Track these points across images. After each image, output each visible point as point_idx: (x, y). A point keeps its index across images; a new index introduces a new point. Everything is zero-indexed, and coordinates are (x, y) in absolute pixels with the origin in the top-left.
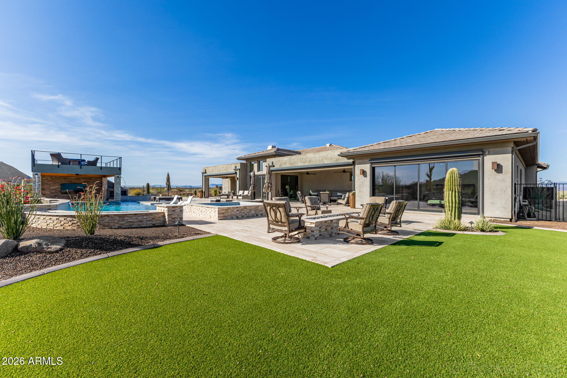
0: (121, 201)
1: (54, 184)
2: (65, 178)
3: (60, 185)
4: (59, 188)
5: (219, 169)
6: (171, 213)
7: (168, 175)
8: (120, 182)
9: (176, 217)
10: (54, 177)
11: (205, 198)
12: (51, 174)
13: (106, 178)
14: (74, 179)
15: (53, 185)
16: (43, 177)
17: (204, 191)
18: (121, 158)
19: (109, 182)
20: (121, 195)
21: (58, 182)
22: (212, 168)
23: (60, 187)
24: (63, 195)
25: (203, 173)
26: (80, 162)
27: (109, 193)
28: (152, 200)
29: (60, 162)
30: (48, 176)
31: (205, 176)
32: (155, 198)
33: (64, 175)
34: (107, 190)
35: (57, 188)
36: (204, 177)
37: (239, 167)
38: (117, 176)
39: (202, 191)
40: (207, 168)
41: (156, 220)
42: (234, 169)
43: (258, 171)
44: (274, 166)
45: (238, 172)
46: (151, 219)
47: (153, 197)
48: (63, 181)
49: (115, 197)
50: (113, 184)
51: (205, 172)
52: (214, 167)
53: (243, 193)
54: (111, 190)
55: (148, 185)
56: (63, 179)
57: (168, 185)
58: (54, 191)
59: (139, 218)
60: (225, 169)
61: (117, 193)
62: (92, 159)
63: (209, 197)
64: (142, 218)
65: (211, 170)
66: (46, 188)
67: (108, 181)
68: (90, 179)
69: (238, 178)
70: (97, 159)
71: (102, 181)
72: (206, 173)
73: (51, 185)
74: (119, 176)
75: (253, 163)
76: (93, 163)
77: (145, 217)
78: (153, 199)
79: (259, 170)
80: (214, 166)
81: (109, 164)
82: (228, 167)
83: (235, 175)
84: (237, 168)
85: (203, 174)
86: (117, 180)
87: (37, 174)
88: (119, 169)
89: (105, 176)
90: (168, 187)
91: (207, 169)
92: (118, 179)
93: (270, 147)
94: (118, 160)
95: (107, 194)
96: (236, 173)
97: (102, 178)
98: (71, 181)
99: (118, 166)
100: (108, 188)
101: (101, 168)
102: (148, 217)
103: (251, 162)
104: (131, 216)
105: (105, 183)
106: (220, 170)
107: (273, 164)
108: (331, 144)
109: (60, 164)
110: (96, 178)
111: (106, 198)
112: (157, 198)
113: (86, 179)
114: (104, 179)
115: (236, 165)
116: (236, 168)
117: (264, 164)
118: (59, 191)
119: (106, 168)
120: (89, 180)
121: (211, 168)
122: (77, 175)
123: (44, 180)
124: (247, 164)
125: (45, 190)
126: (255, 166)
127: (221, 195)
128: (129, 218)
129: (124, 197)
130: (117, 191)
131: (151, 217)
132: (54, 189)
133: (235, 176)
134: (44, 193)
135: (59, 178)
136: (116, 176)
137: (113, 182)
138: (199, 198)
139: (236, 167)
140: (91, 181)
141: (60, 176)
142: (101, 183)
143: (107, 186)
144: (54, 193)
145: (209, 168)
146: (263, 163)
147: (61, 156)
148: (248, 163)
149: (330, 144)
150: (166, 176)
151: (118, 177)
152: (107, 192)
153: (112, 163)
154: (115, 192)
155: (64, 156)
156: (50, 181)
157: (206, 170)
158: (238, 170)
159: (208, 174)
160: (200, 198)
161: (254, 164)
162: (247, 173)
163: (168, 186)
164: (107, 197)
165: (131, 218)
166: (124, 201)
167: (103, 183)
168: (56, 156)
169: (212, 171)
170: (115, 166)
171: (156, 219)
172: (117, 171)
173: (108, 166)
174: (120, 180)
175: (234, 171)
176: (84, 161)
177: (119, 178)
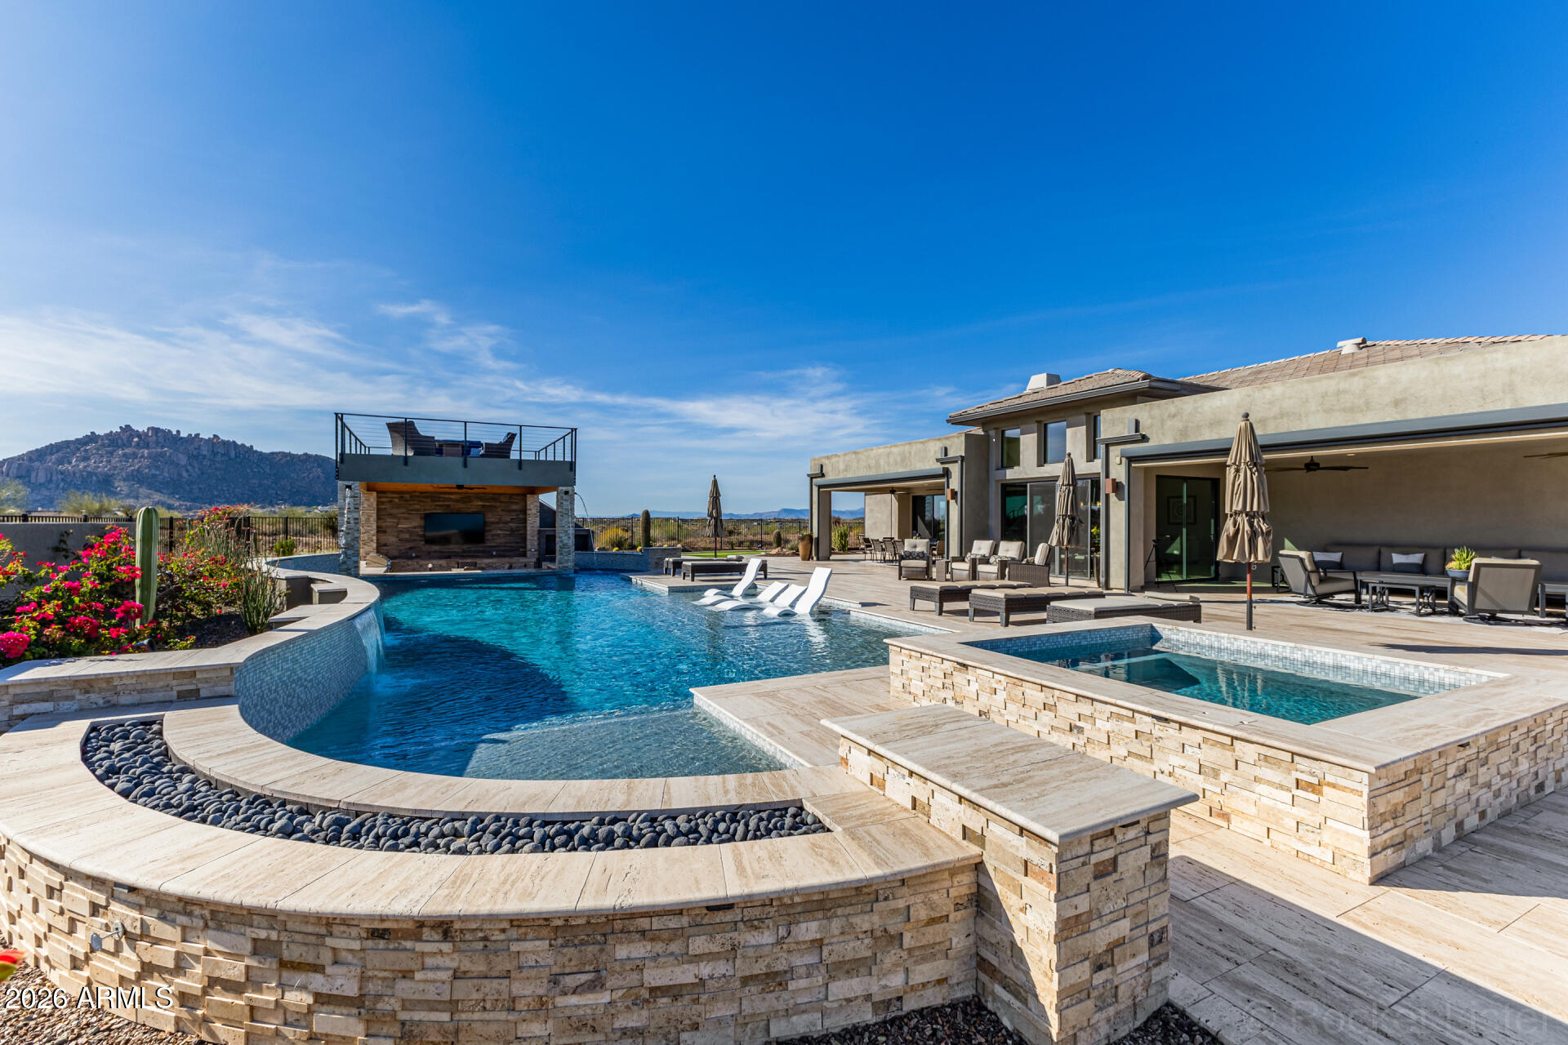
0: (576, 572)
1: (406, 515)
2: (433, 496)
3: (421, 518)
4: (419, 527)
5: (873, 463)
6: (1083, 904)
7: (715, 483)
8: (572, 509)
9: (1120, 942)
10: (408, 496)
11: (818, 559)
12: (401, 486)
13: (536, 496)
14: (457, 501)
15: (406, 518)
16: (380, 495)
17: (815, 535)
18: (574, 430)
19: (544, 510)
20: (576, 549)
21: (417, 510)
22: (847, 458)
23: (422, 523)
24: (428, 548)
25: (812, 477)
26: (466, 448)
27: (544, 540)
28: (666, 569)
29: (413, 448)
30: (393, 492)
31: (820, 487)
32: (678, 565)
33: (431, 489)
34: (539, 532)
35: (415, 527)
36: (815, 489)
37: (958, 448)
38: (564, 489)
39: (810, 537)
40: (828, 457)
41: (910, 951)
42: (938, 460)
43: (1040, 465)
44: (1144, 439)
45: (955, 469)
46: (862, 949)
47: (671, 560)
48: (430, 507)
49: (558, 557)
50: (554, 512)
51: (818, 471)
52: (854, 456)
53: (995, 551)
54: (548, 533)
55: (647, 514)
56: (429, 500)
57: (716, 519)
58: (407, 536)
59: (751, 938)
60: (899, 459)
61: (565, 546)
62: (498, 438)
63: (832, 557)
64: (780, 942)
65: (842, 467)
66: (388, 527)
67: (542, 506)
68: (494, 499)
69: (956, 493)
70: (511, 437)
71: (526, 506)
72: (823, 475)
73: (399, 519)
74: (569, 489)
75: (1009, 433)
76: (500, 451)
77: (809, 930)
78: (671, 566)
79: (1043, 460)
80: (855, 453)
81: (542, 454)
82: (910, 453)
83: (944, 480)
84: (951, 454)
85: (812, 479)
86: (565, 503)
87: (349, 487)
88: (568, 467)
89: (534, 491)
90: (716, 526)
91: (825, 462)
92: (566, 500)
93: (1038, 381)
94: (568, 438)
95: (539, 544)
96: (946, 473)
97: (525, 495)
98: (449, 506)
99: (568, 459)
100: (541, 526)
101: (520, 463)
102: (836, 925)
103: (1003, 432)
104: (673, 923)
105: (534, 511)
106: (877, 463)
107: (1137, 430)
108: (1364, 341)
109: (410, 453)
110: (511, 496)
111: (537, 556)
112: (686, 566)
113: (487, 500)
114: (530, 498)
115: (947, 443)
116: (946, 455)
117: (1075, 433)
118: (420, 536)
119: (536, 463)
120: (494, 504)
121: (841, 459)
122: (460, 487)
123: (383, 503)
124: (987, 438)
125: (385, 532)
126: (1028, 443)
127: (902, 558)
128: (659, 947)
129: (585, 556)
130: (565, 537)
131: (863, 922)
132: (408, 531)
133: (943, 483)
134: (383, 542)
135: (418, 497)
136: (560, 488)
137: (554, 506)
138: (799, 558)
139: (946, 449)
140: (498, 504)
141: (421, 493)
142: (524, 511)
143: (538, 519)
144: (408, 541)
145: (834, 460)
146: (1069, 431)
147: (415, 429)
148: (992, 433)
149: (1359, 340)
150: (710, 487)
151: (566, 493)
152: (539, 539)
153: (550, 450)
154: (558, 540)
155: (424, 429)
156: (398, 507)
157: (822, 466)
158: (956, 462)
159: (831, 477)
160: (804, 559)
161: (1022, 437)
162: (988, 472)
163: (716, 522)
164: (539, 554)
165: (675, 947)
166: (583, 569)
167: (528, 512)
168: (403, 430)
169: (845, 470)
170: (559, 458)
171: (907, 941)
172: (563, 474)
173: (542, 458)
174: (572, 503)
175: (938, 468)
176: (478, 445)
177: (568, 496)
